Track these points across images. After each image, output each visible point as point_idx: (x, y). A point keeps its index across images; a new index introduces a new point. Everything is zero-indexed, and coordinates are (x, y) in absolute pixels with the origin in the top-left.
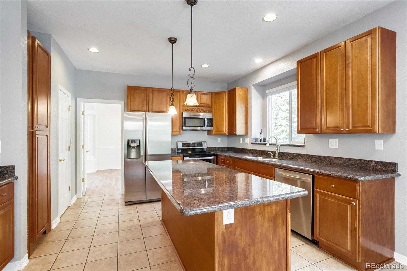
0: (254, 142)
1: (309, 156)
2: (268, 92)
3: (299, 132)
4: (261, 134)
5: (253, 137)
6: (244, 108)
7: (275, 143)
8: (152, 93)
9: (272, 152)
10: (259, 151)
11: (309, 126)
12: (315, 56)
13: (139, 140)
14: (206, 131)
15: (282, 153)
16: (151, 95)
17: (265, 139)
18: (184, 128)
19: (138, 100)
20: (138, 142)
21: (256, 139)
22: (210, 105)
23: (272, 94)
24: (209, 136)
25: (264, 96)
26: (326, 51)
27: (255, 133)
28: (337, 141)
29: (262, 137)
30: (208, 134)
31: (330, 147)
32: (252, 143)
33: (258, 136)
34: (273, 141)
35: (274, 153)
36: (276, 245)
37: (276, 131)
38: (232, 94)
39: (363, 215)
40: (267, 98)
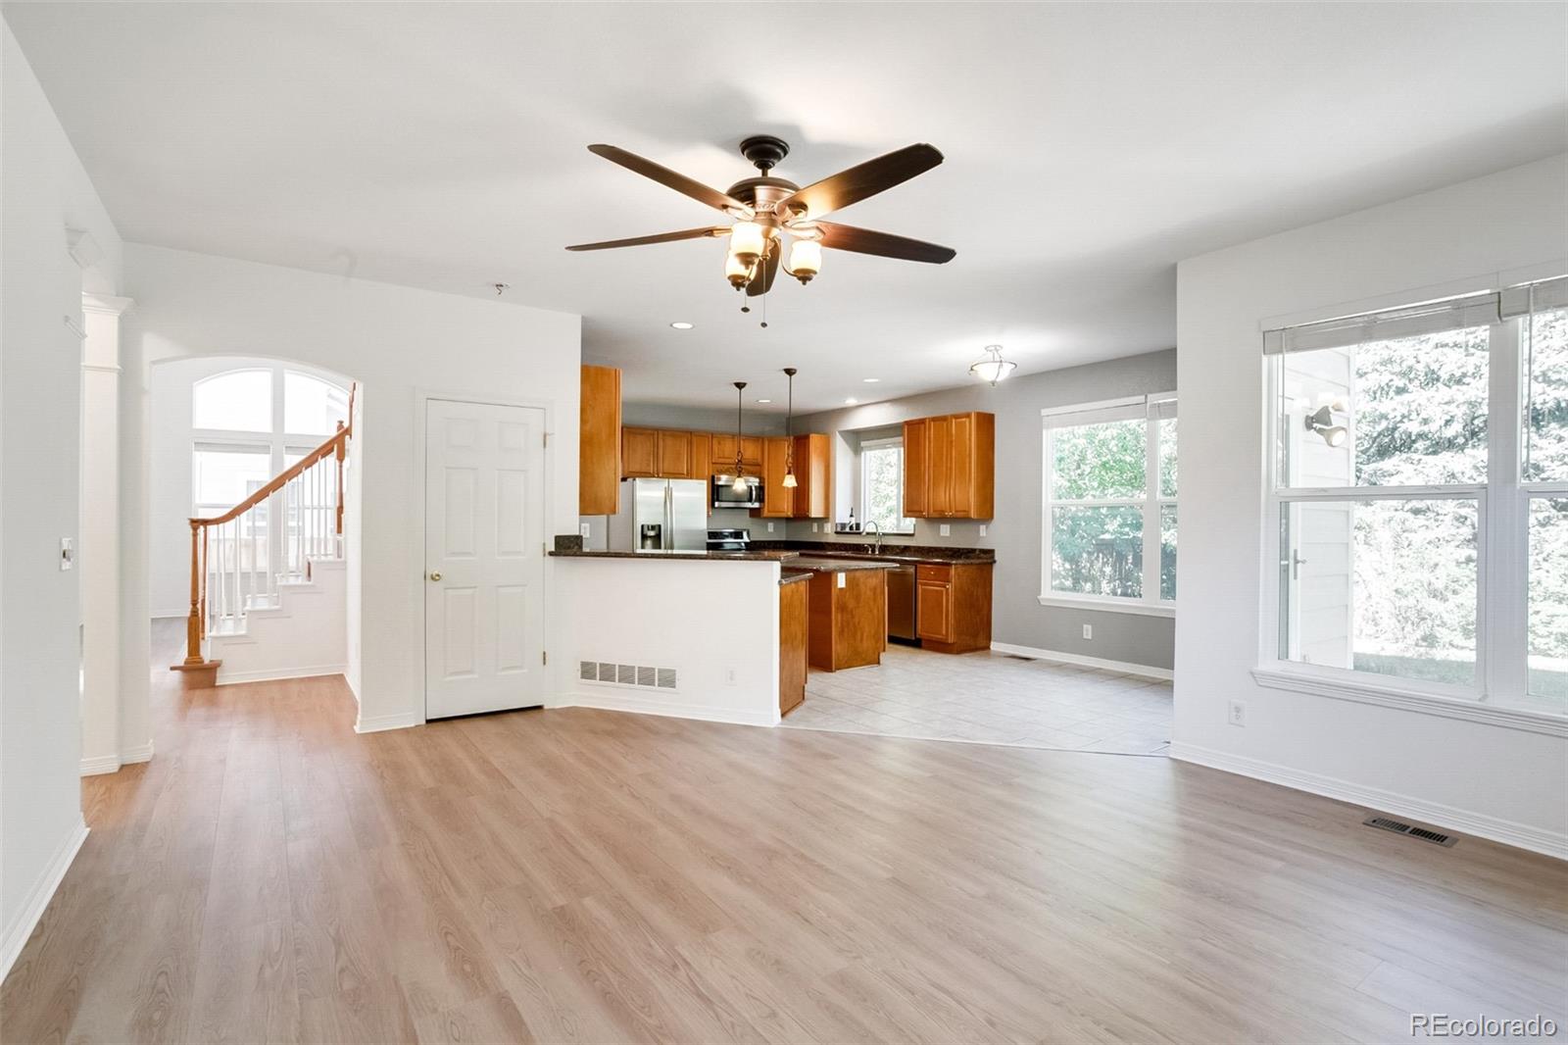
0: (839, 530)
1: (919, 547)
2: (863, 444)
3: (905, 516)
4: (851, 516)
5: (837, 521)
6: (822, 469)
7: (875, 531)
8: (664, 440)
9: (870, 545)
10: (850, 545)
11: (916, 508)
12: (922, 421)
13: (660, 526)
14: (748, 511)
15: (885, 546)
16: (661, 443)
17: (858, 525)
18: (717, 504)
19: (641, 450)
20: (657, 528)
21: (843, 526)
22: (760, 460)
23: (870, 448)
24: (755, 520)
25: (857, 450)
26: (934, 419)
27: (842, 515)
28: (948, 527)
29: (853, 521)
30: (751, 516)
31: (942, 534)
32: (837, 533)
33: (846, 520)
34: (871, 528)
35: (873, 547)
36: (875, 611)
37: (876, 510)
38: (801, 443)
39: (956, 599)
40: (863, 454)
